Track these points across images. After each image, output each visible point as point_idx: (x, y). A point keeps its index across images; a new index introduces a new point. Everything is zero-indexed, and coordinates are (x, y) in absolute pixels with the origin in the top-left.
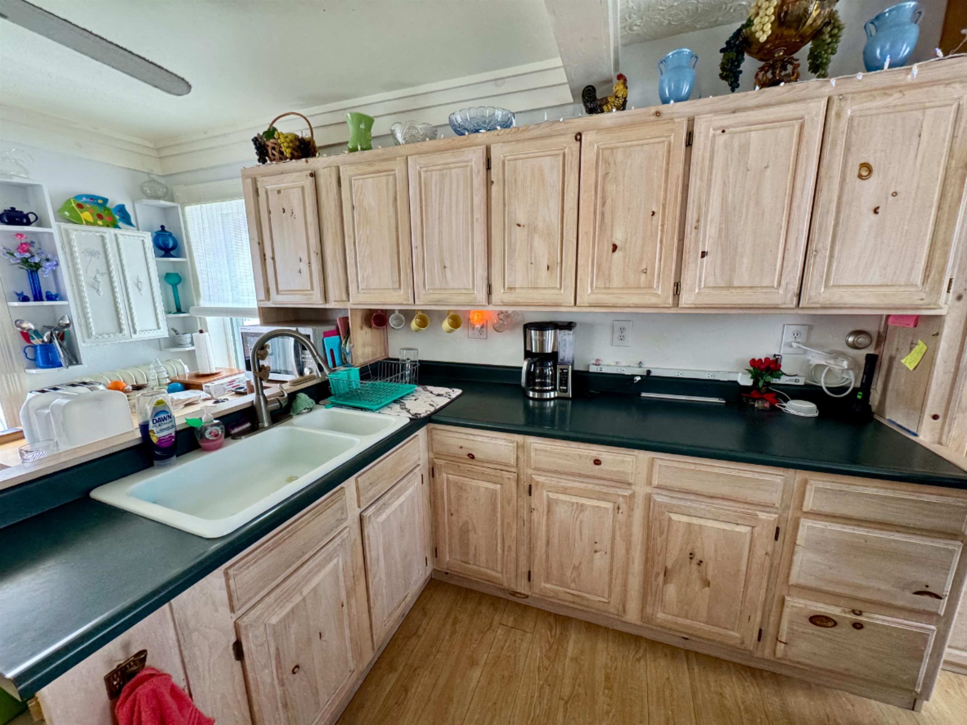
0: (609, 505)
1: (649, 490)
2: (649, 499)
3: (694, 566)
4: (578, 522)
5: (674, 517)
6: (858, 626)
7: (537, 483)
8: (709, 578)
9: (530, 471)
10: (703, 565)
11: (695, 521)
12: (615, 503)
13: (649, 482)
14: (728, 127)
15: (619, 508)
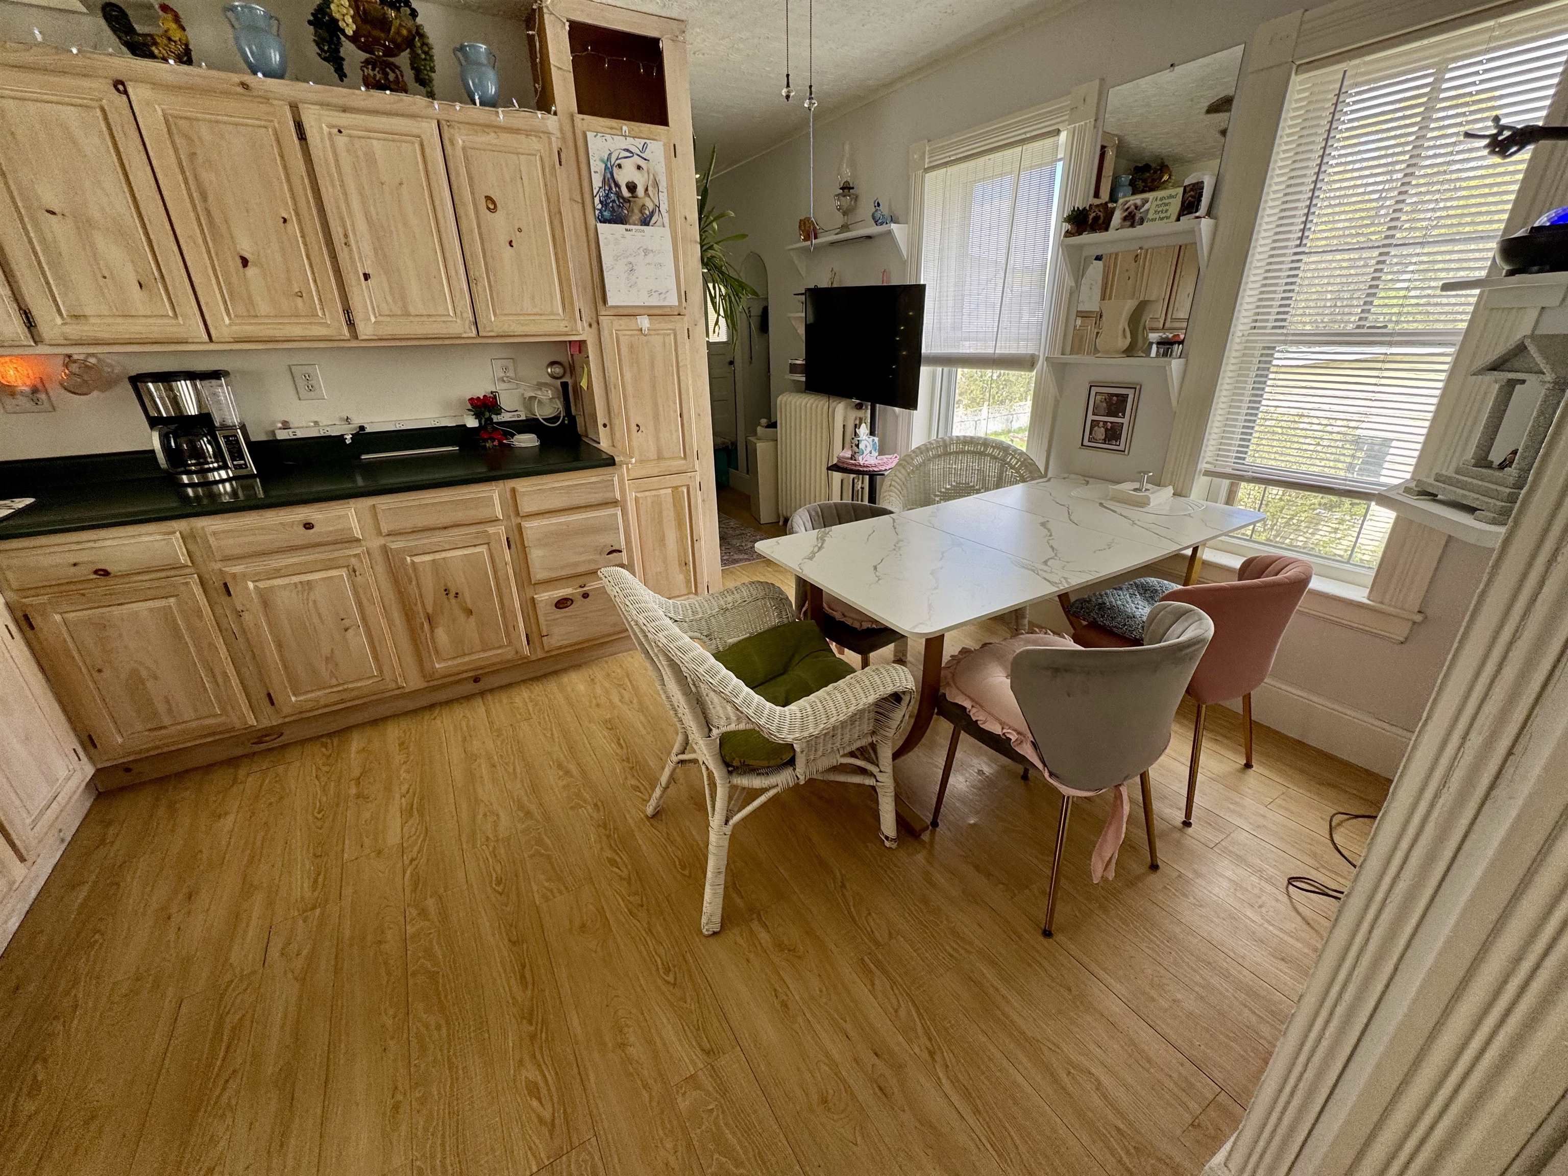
0: (343, 572)
1: (382, 541)
2: (385, 549)
3: (453, 601)
4: (311, 604)
5: (417, 559)
6: (585, 596)
7: (234, 576)
8: (470, 606)
9: (217, 566)
10: (460, 596)
11: (437, 556)
12: (348, 566)
13: (380, 533)
14: (344, 127)
15: (354, 571)
